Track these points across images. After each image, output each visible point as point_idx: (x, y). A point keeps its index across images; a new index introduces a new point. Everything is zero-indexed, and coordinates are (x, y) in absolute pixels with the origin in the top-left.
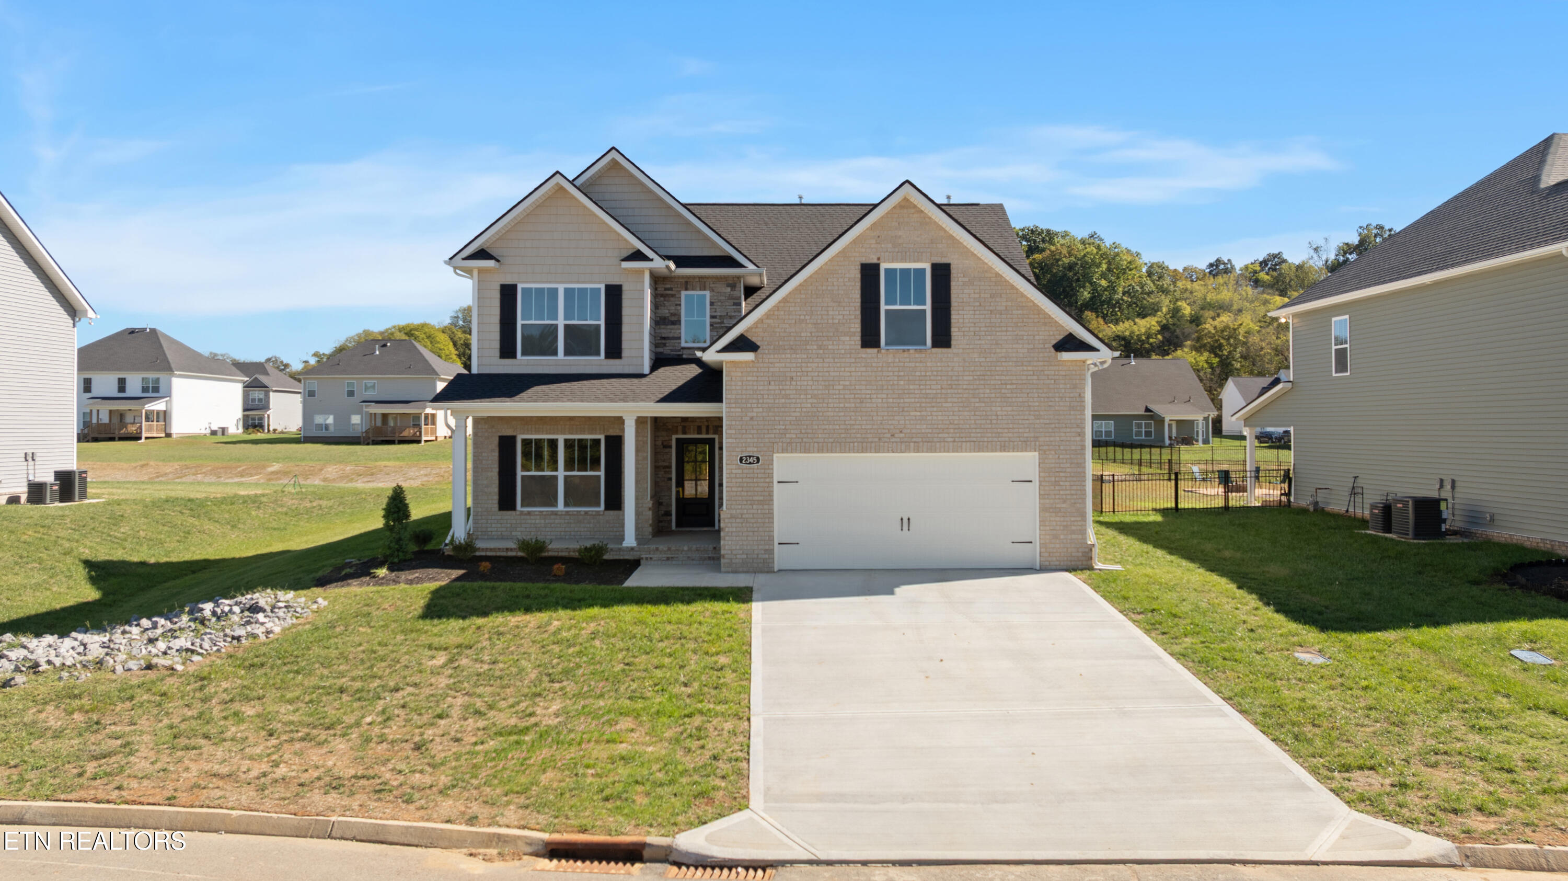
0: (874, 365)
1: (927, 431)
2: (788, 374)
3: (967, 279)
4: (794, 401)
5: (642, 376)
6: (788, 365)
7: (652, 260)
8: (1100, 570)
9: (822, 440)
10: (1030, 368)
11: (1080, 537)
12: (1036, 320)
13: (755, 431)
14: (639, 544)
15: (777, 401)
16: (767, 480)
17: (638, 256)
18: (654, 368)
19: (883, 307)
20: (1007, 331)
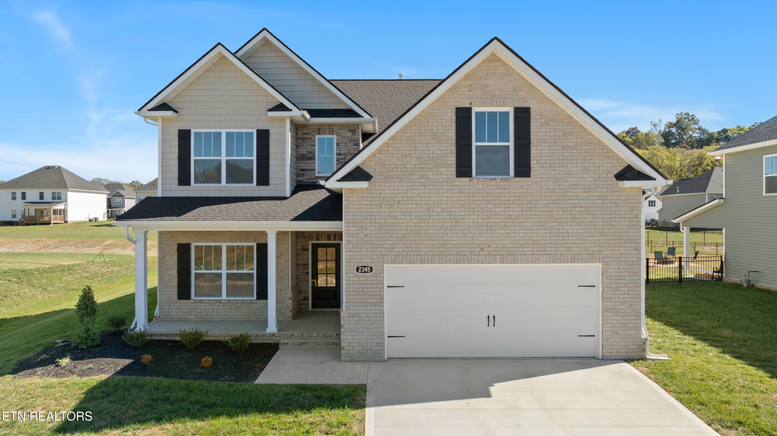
0: (467, 191)
1: (511, 246)
2: (396, 199)
3: (543, 121)
4: (401, 221)
5: (284, 198)
6: (396, 191)
7: (291, 110)
8: (653, 360)
9: (424, 253)
10: (595, 194)
11: (636, 332)
12: (600, 154)
13: (369, 246)
14: (279, 330)
15: (387, 221)
16: (379, 286)
17: (281, 107)
18: (294, 193)
19: (475, 144)
20: (577, 163)
